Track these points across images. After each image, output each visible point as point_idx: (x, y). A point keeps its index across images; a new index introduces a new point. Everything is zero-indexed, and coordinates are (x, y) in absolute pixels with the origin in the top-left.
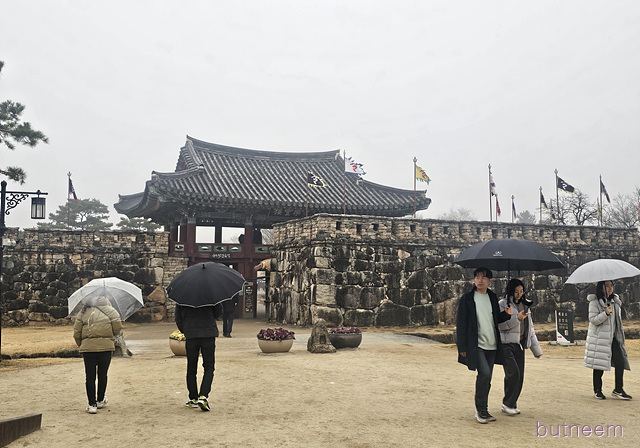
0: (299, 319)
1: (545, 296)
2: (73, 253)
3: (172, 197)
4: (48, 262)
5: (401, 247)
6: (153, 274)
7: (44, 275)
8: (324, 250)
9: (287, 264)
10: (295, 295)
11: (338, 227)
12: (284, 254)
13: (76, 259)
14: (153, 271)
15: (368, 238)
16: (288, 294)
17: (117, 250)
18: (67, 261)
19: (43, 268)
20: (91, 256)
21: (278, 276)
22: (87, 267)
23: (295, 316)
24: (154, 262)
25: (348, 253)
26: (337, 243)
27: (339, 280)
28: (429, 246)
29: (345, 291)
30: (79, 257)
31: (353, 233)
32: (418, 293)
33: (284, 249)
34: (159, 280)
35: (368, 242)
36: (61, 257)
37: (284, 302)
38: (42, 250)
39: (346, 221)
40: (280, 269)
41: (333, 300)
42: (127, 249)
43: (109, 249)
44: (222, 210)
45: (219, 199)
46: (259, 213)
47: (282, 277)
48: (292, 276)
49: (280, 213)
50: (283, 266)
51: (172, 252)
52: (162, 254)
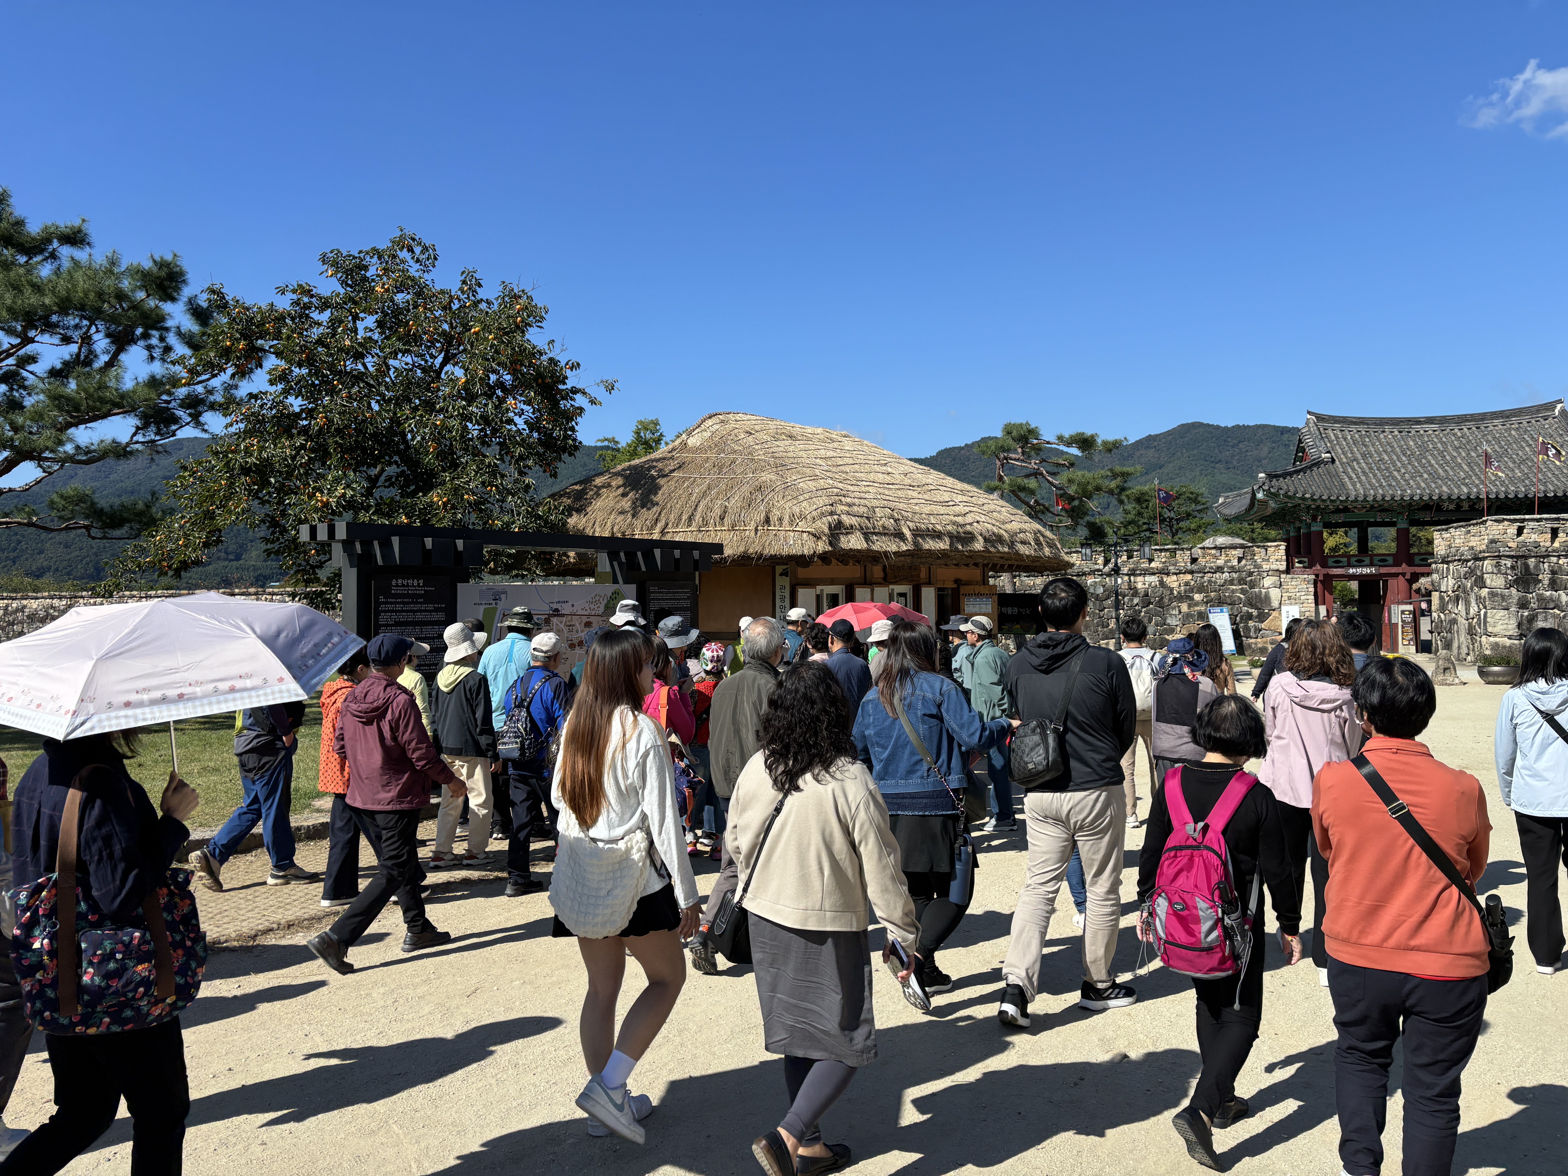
0: (1468, 654)
2: (1168, 574)
3: (1286, 500)
4: (1140, 586)
6: (1267, 597)
7: (1136, 601)
8: (1498, 565)
9: (1451, 582)
10: (1462, 622)
11: (1520, 532)
12: (1448, 569)
13: (1172, 581)
14: (1267, 594)
16: (1454, 622)
17: (1220, 569)
18: (1162, 583)
19: (1135, 592)
20: (1189, 577)
21: (1441, 598)
22: (1185, 591)
23: (1464, 650)
24: (1268, 582)
25: (1536, 567)
26: (1519, 555)
27: (1523, 604)
29: (1533, 617)
30: (1174, 578)
31: (1544, 540)
33: (1448, 563)
34: (1275, 604)
36: (1154, 579)
37: (1450, 631)
38: (1133, 573)
39: (1532, 525)
40: (1443, 589)
41: (1513, 630)
42: (1233, 567)
43: (1211, 568)
44: (1359, 509)
45: (1352, 498)
46: (1418, 509)
47: (1447, 599)
48: (1457, 599)
49: (1452, 507)
50: (1448, 584)
51: (1292, 569)
52: (1278, 571)
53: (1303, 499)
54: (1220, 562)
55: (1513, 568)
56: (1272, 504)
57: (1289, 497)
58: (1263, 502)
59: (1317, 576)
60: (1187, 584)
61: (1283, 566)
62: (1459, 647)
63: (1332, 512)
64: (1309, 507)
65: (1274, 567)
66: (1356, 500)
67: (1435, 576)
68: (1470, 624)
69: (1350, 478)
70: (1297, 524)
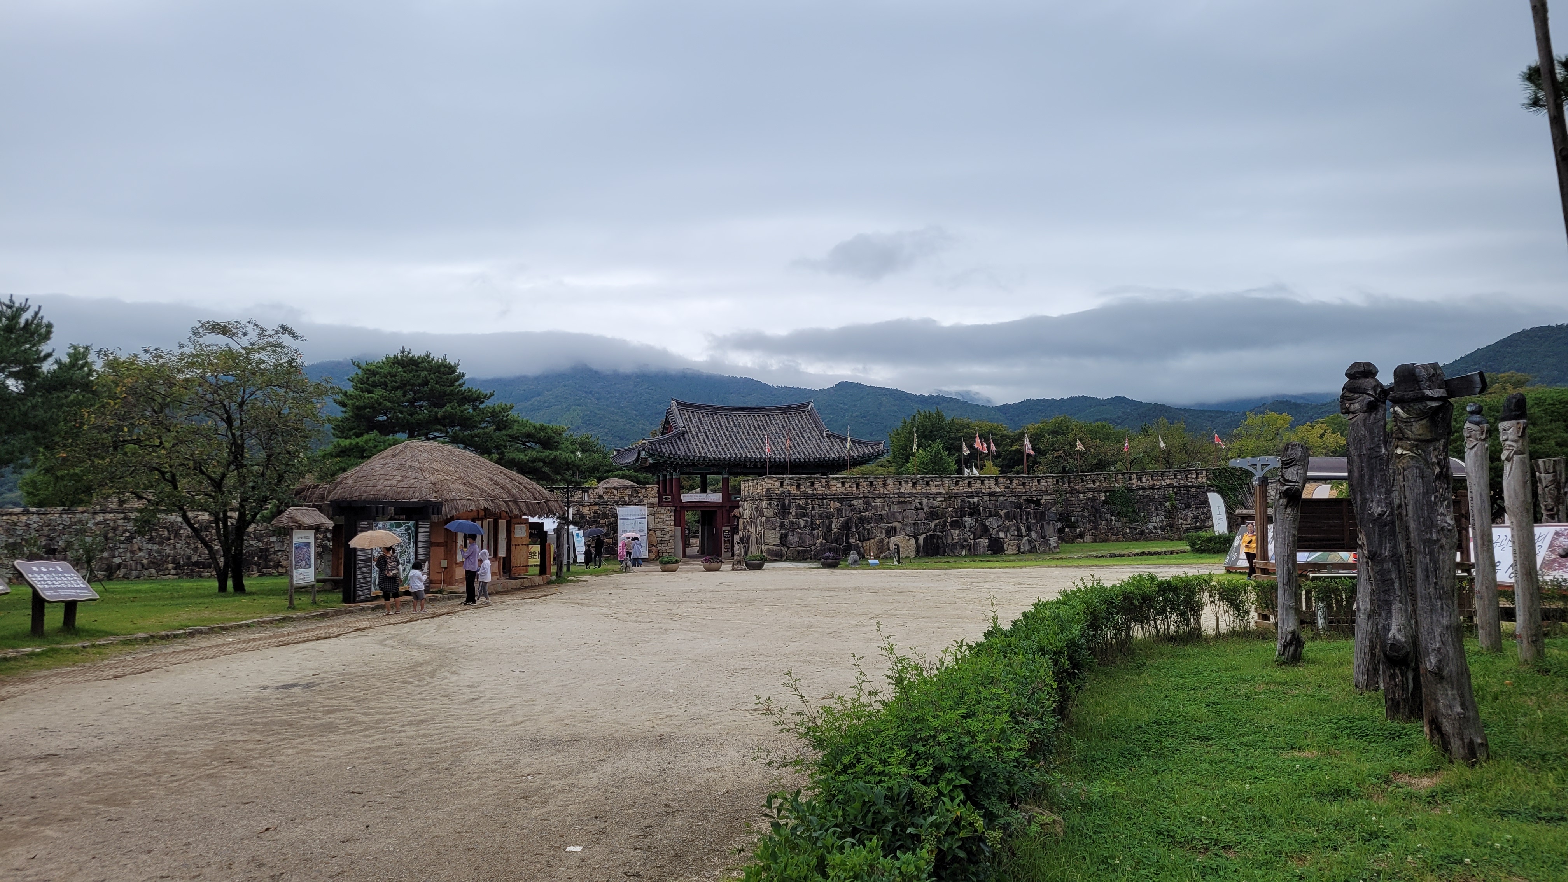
1: (959, 535)
5: (832, 499)
8: (770, 504)
9: (748, 512)
10: (754, 537)
11: (782, 485)
12: (747, 505)
15: (806, 493)
16: (749, 537)
20: (597, 508)
21: (744, 522)
25: (789, 506)
26: (781, 498)
27: (782, 526)
28: (857, 498)
29: (786, 535)
30: (587, 508)
31: (793, 490)
32: (847, 535)
33: (747, 501)
35: (806, 496)
37: (747, 543)
39: (788, 481)
40: (745, 517)
41: (778, 542)
44: (702, 465)
45: (697, 458)
46: (734, 466)
47: (746, 523)
48: (751, 522)
49: (751, 466)
50: (747, 514)
51: (660, 503)
52: (653, 504)
53: (669, 458)
54: (617, 498)
55: (777, 505)
56: (650, 460)
57: (661, 457)
58: (645, 460)
59: (676, 507)
60: (595, 512)
61: (656, 501)
63: (686, 466)
64: (672, 463)
65: (650, 501)
66: (699, 460)
67: (741, 509)
68: (757, 538)
69: (696, 445)
70: (665, 474)
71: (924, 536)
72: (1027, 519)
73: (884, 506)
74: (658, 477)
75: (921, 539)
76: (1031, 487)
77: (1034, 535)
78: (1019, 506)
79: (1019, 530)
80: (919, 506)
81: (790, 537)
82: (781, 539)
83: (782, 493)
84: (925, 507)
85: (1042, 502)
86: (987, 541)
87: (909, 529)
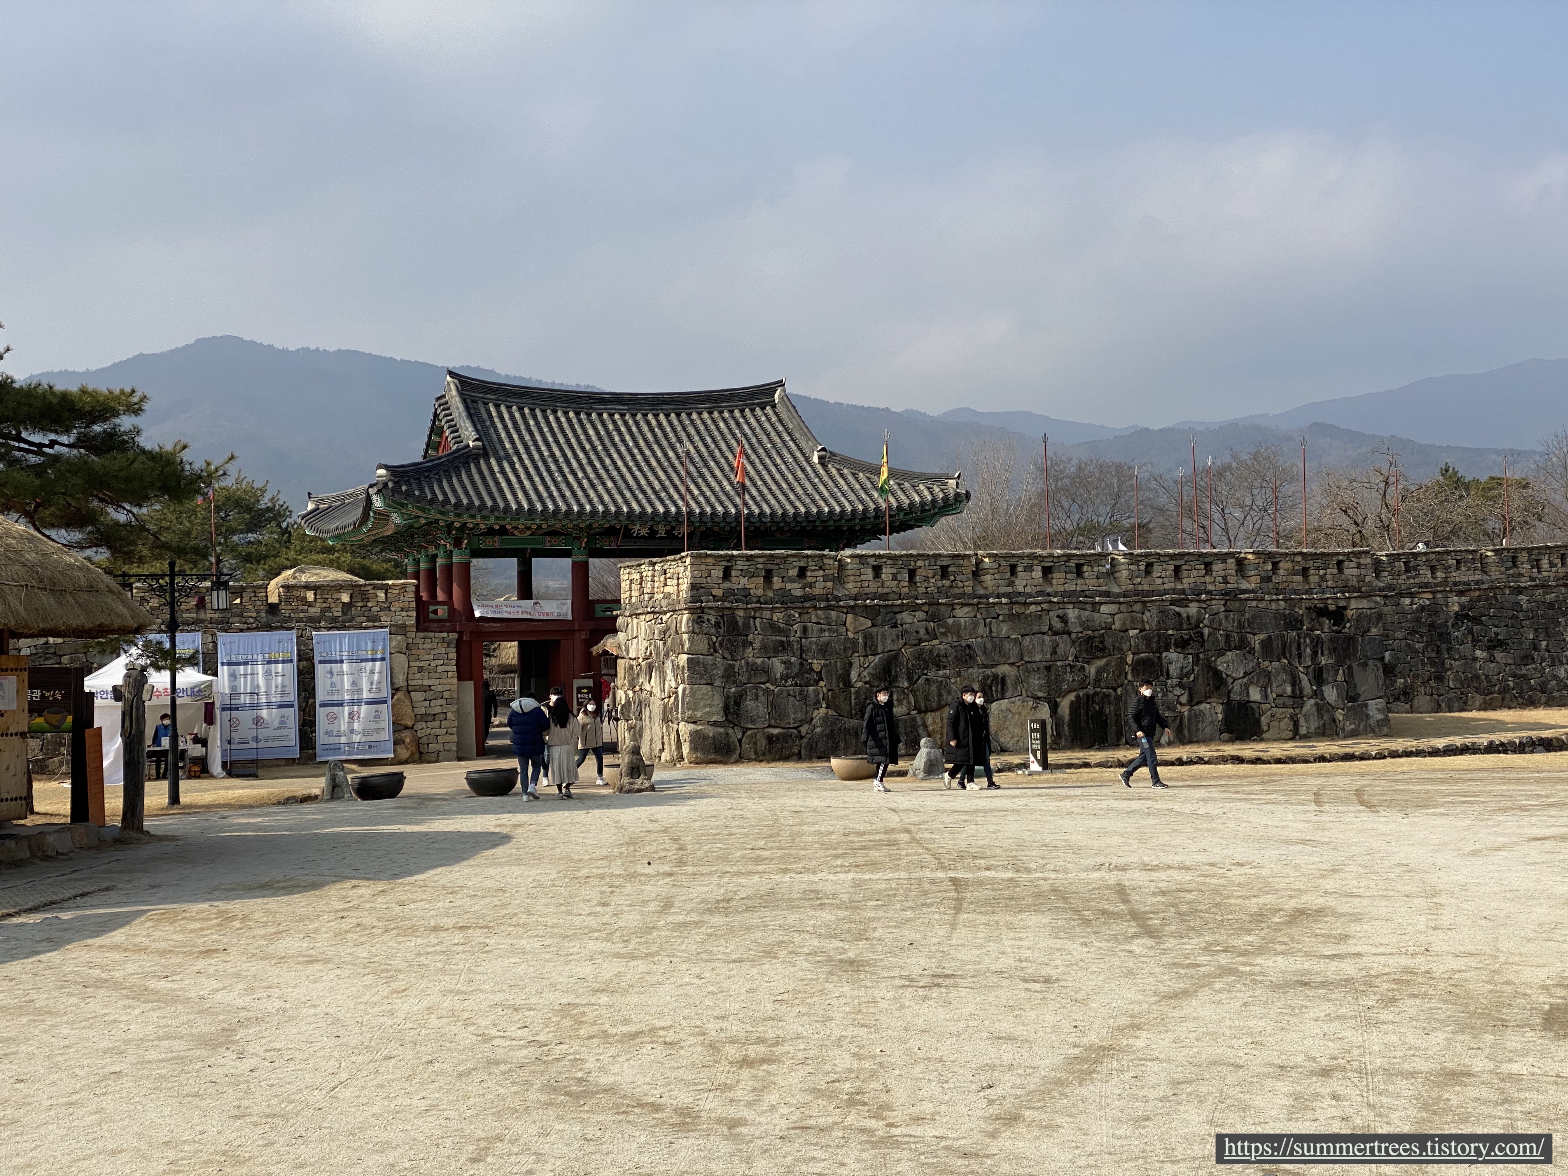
3: (418, 513)
5: (849, 609)
8: (698, 621)
9: (642, 645)
10: (656, 704)
12: (638, 625)
15: (786, 593)
16: (646, 703)
17: (314, 622)
21: (630, 669)
25: (746, 625)
26: (725, 607)
27: (730, 675)
28: (911, 607)
29: (740, 697)
31: (756, 586)
33: (638, 616)
34: (400, 680)
35: (786, 602)
37: (640, 717)
39: (741, 564)
40: (632, 654)
41: (718, 713)
42: (334, 619)
44: (521, 531)
45: (510, 513)
46: (600, 534)
47: (636, 670)
48: (650, 668)
49: (644, 532)
50: (637, 649)
51: (424, 622)
52: (404, 626)
54: (314, 611)
55: (717, 625)
56: (397, 519)
57: (423, 509)
58: (383, 516)
59: (460, 633)
61: (410, 617)
62: (651, 740)
63: (483, 534)
64: (450, 526)
65: (397, 619)
66: (517, 518)
67: (621, 636)
68: (665, 706)
69: (509, 481)
70: (432, 550)
71: (1072, 697)
72: (1315, 654)
73: (975, 626)
74: (417, 562)
75: (1065, 705)
76: (1323, 578)
77: (1331, 694)
78: (1294, 623)
79: (1295, 682)
80: (1058, 625)
81: (749, 703)
82: (726, 709)
83: (728, 594)
84: (1075, 628)
85: (1349, 613)
86: (1220, 708)
87: (1036, 682)
